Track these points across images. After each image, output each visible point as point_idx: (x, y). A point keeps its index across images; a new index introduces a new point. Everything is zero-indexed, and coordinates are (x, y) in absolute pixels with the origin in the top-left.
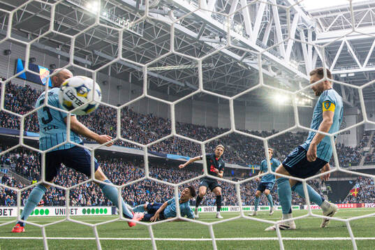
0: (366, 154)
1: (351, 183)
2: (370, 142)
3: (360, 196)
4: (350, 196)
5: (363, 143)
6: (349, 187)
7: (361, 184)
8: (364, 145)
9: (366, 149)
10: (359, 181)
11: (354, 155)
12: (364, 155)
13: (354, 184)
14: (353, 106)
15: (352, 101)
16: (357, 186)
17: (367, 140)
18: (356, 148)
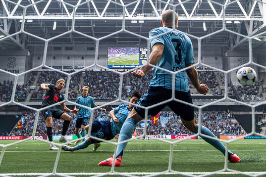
0: (32, 91)
1: (17, 117)
2: (36, 80)
3: (25, 129)
4: (16, 129)
5: (30, 82)
6: (15, 120)
7: (26, 118)
8: (31, 84)
9: (33, 87)
10: (24, 116)
11: (21, 92)
12: (30, 93)
13: (20, 118)
14: (24, 48)
15: (24, 44)
16: (22, 120)
17: (33, 79)
18: (24, 86)
